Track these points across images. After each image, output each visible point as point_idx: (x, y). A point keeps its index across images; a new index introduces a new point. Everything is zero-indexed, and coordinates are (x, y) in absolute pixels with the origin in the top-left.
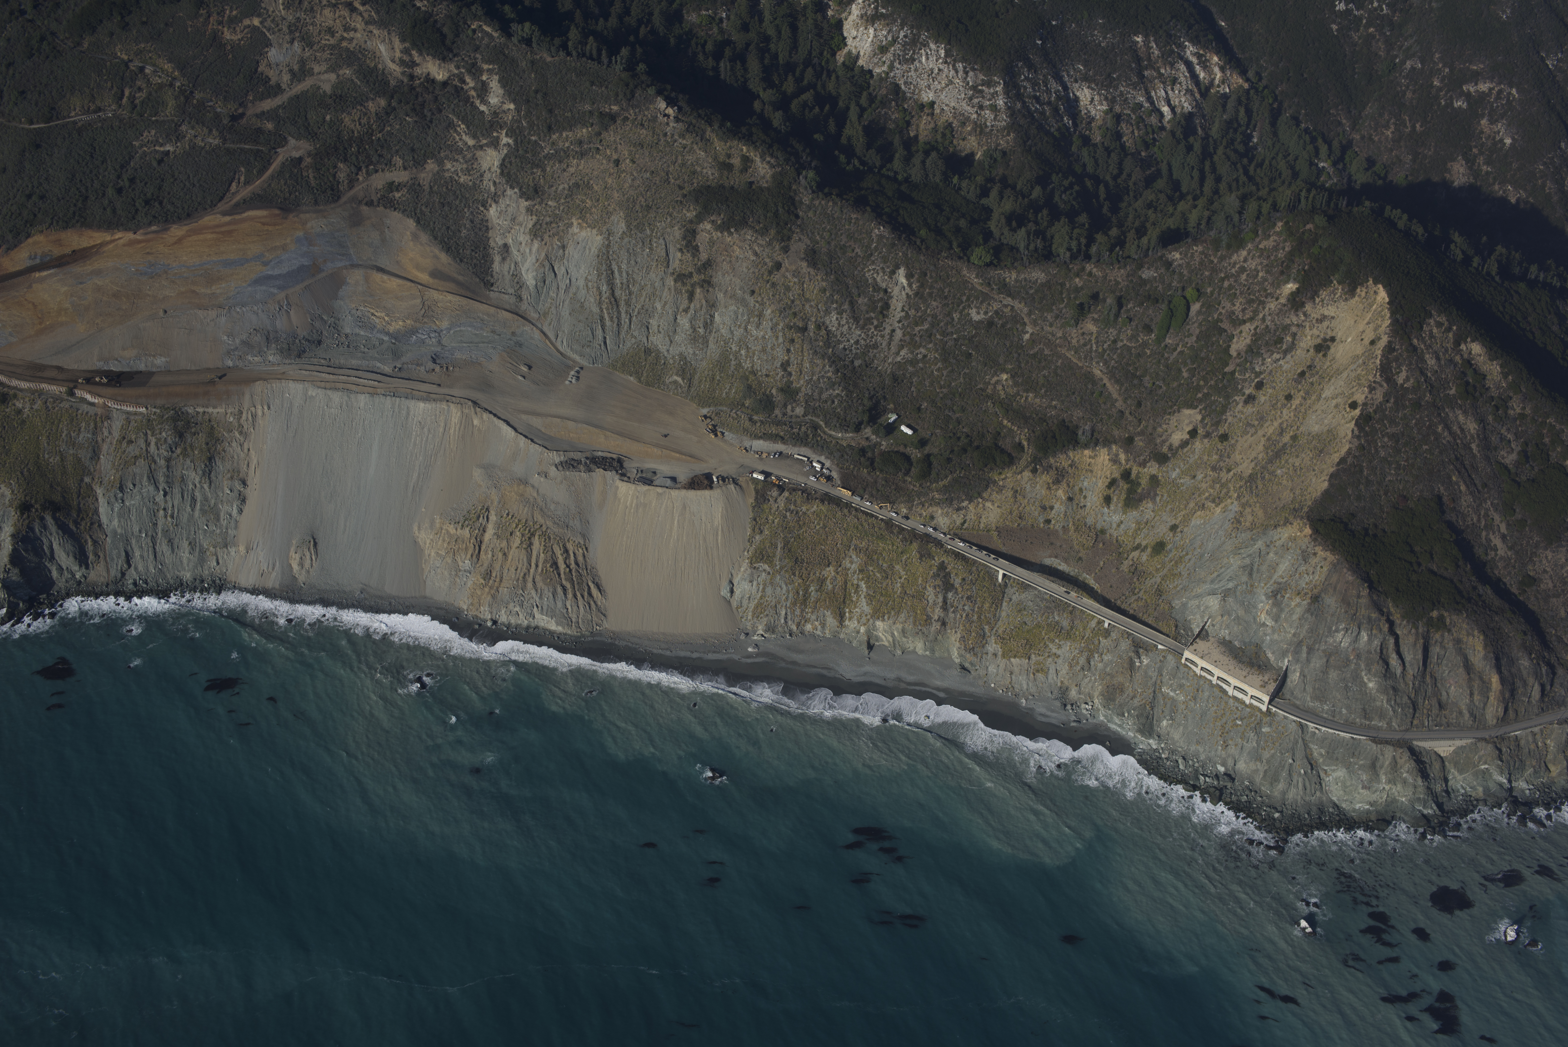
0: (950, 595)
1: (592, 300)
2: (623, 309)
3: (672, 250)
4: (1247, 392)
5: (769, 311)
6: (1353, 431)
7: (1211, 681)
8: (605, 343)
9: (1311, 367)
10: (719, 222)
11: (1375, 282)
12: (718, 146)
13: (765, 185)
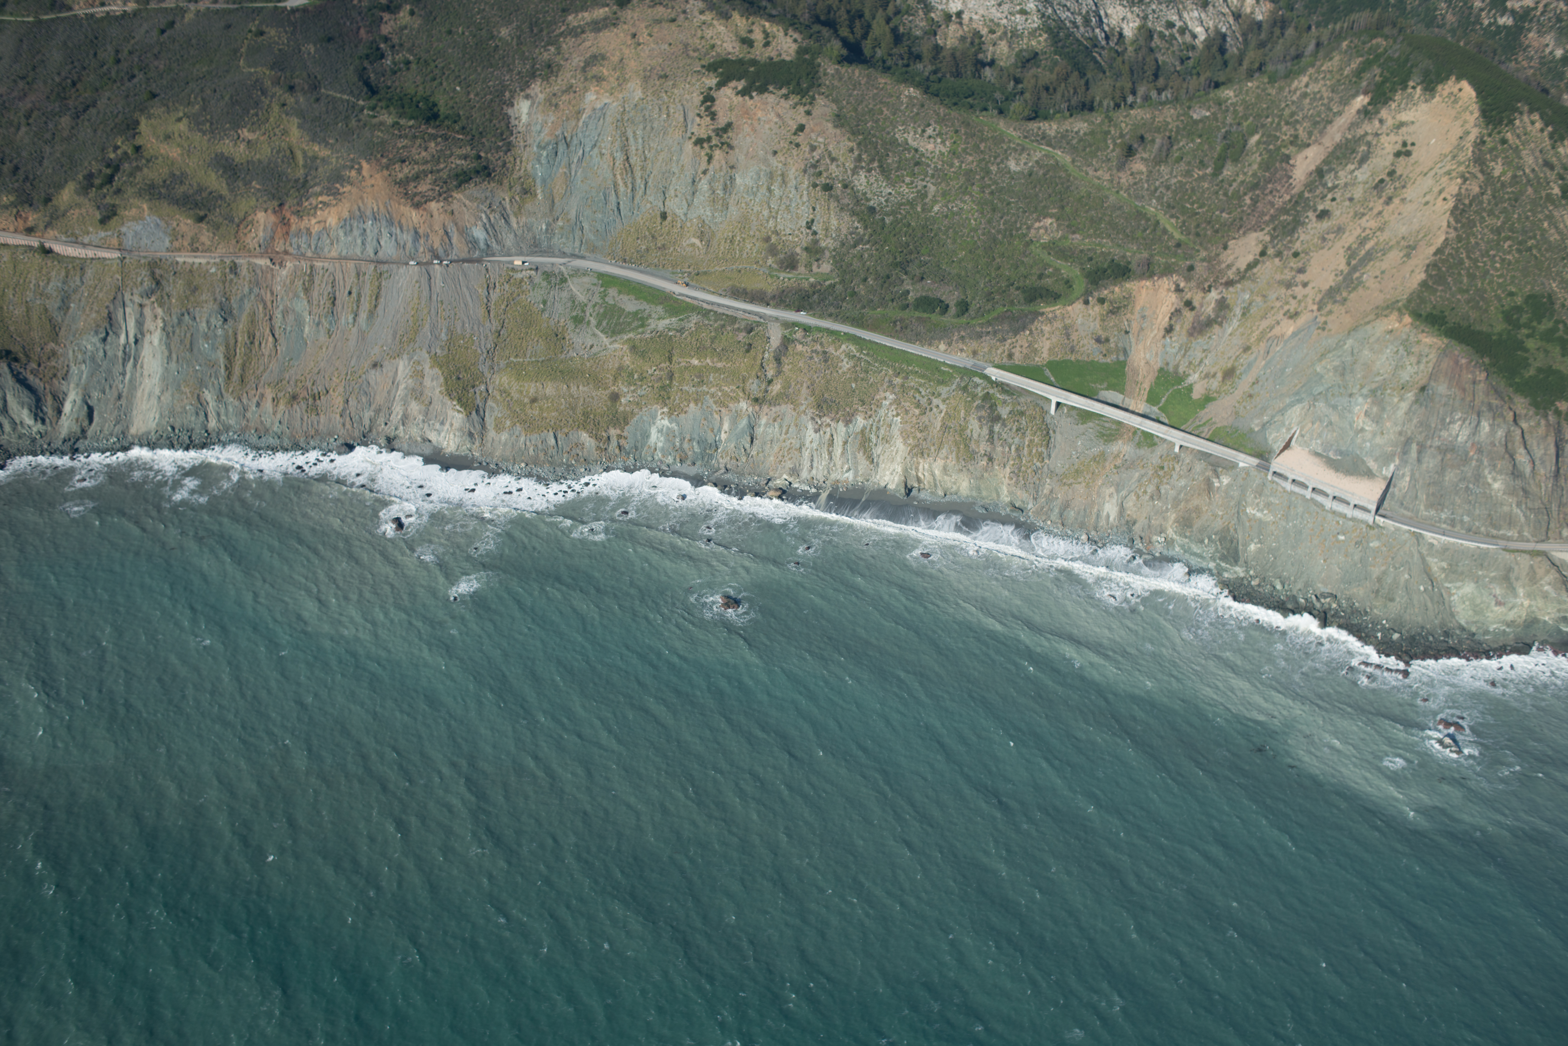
0: (997, 428)
1: (605, 167)
2: (638, 174)
3: (691, 115)
4: (1320, 207)
5: (793, 170)
6: (1449, 222)
7: (1303, 496)
8: (619, 209)
9: (1391, 173)
10: (740, 88)
11: (1459, 79)
12: (739, 21)
13: (788, 59)
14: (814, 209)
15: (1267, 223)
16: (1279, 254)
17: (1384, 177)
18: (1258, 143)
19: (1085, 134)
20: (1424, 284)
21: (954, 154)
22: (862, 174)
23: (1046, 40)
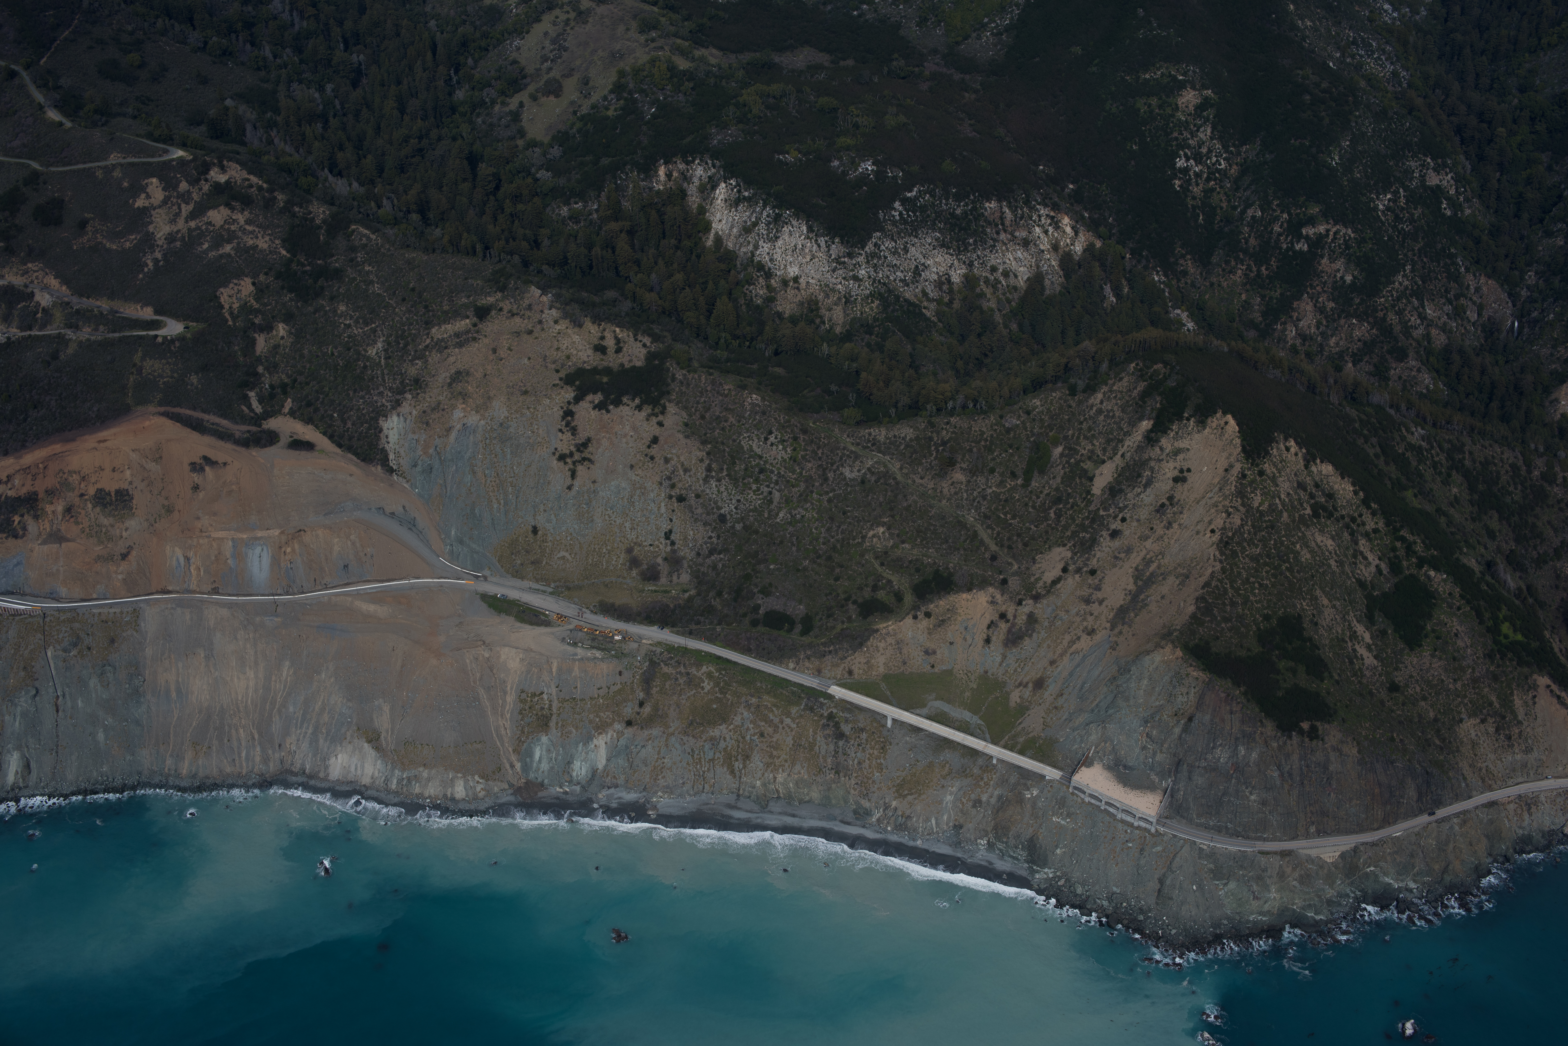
0: (841, 744)
1: (478, 484)
2: (508, 490)
3: (553, 430)
4: (1113, 527)
5: (650, 483)
6: (1215, 555)
7: (1099, 808)
8: (493, 525)
9: (1170, 498)
10: (596, 402)
11: (1225, 413)
12: (592, 329)
13: (639, 364)
14: (671, 520)
15: (1069, 538)
16: (1078, 571)
17: (1164, 501)
18: (1062, 455)
19: (911, 440)
20: (1193, 616)
21: (795, 461)
22: (713, 483)
23: (877, 307)
